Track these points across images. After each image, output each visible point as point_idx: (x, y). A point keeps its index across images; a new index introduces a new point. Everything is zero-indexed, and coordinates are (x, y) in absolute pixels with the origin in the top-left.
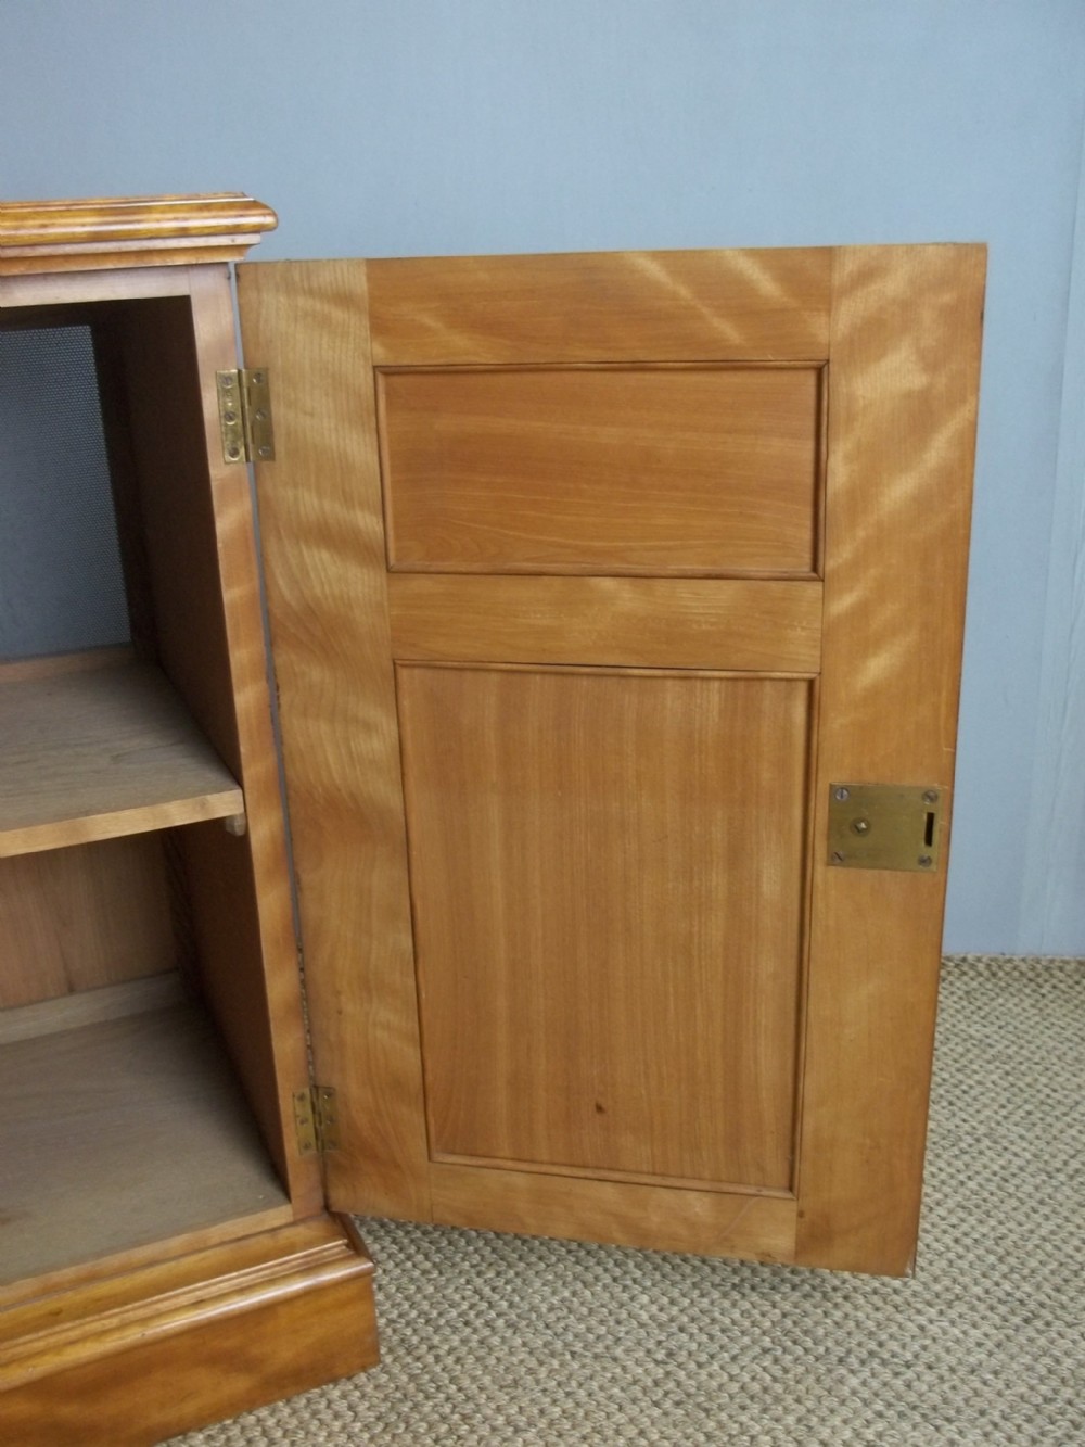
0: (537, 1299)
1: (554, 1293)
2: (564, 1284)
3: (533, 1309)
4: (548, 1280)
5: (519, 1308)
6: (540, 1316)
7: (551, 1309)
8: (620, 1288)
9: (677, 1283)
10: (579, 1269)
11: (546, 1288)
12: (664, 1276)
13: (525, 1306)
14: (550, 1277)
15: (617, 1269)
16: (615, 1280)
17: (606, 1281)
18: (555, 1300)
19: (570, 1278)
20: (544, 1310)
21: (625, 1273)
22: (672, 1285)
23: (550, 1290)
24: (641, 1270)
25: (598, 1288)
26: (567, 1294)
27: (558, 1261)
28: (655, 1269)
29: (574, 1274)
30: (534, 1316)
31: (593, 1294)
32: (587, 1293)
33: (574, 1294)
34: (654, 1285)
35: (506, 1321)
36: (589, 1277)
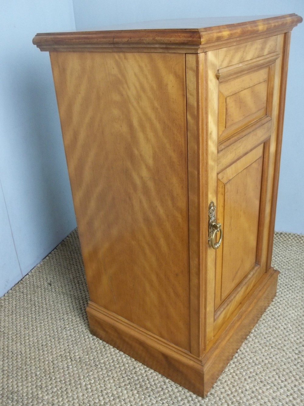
0: (262, 331)
2: (270, 327)
3: (261, 333)
4: (266, 326)
5: (257, 332)
6: (263, 335)
7: (266, 334)
8: (286, 331)
9: (302, 333)
10: (274, 324)
11: (265, 328)
12: (299, 330)
13: (259, 332)
14: (266, 325)
15: (285, 326)
16: (285, 329)
17: (282, 329)
18: (267, 331)
19: (272, 326)
20: (264, 334)
21: (288, 327)
22: (301, 333)
23: (266, 328)
24: (292, 327)
25: (280, 330)
26: (271, 330)
27: (269, 321)
28: (296, 328)
29: (273, 325)
30: (261, 335)
31: (278, 332)
33: (273, 330)
34: (296, 332)
35: (254, 335)
36: (277, 327)
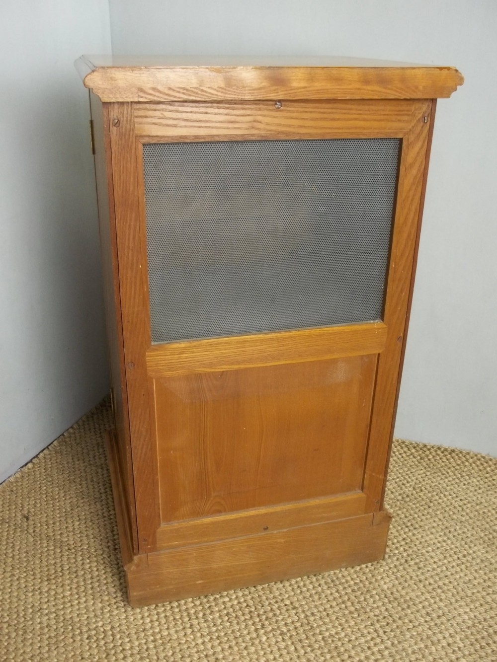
0: (406, 645)
1: (416, 643)
2: (422, 639)
3: (404, 649)
4: (413, 635)
5: (397, 648)
6: (407, 655)
7: (414, 652)
8: (451, 651)
9: (483, 658)
10: (430, 633)
11: (412, 640)
12: (476, 651)
13: (400, 647)
14: (415, 634)
15: (451, 639)
16: (449, 645)
17: (444, 645)
18: (416, 647)
19: (425, 637)
20: (410, 652)
21: (455, 642)
22: (480, 658)
23: (414, 641)
24: (463, 643)
25: (439, 647)
26: (422, 646)
27: (419, 625)
28: (472, 645)
29: (427, 635)
30: (404, 654)
31: (436, 650)
32: (433, 648)
33: (426, 647)
34: (470, 655)
35: (389, 654)
36: (435, 639)
